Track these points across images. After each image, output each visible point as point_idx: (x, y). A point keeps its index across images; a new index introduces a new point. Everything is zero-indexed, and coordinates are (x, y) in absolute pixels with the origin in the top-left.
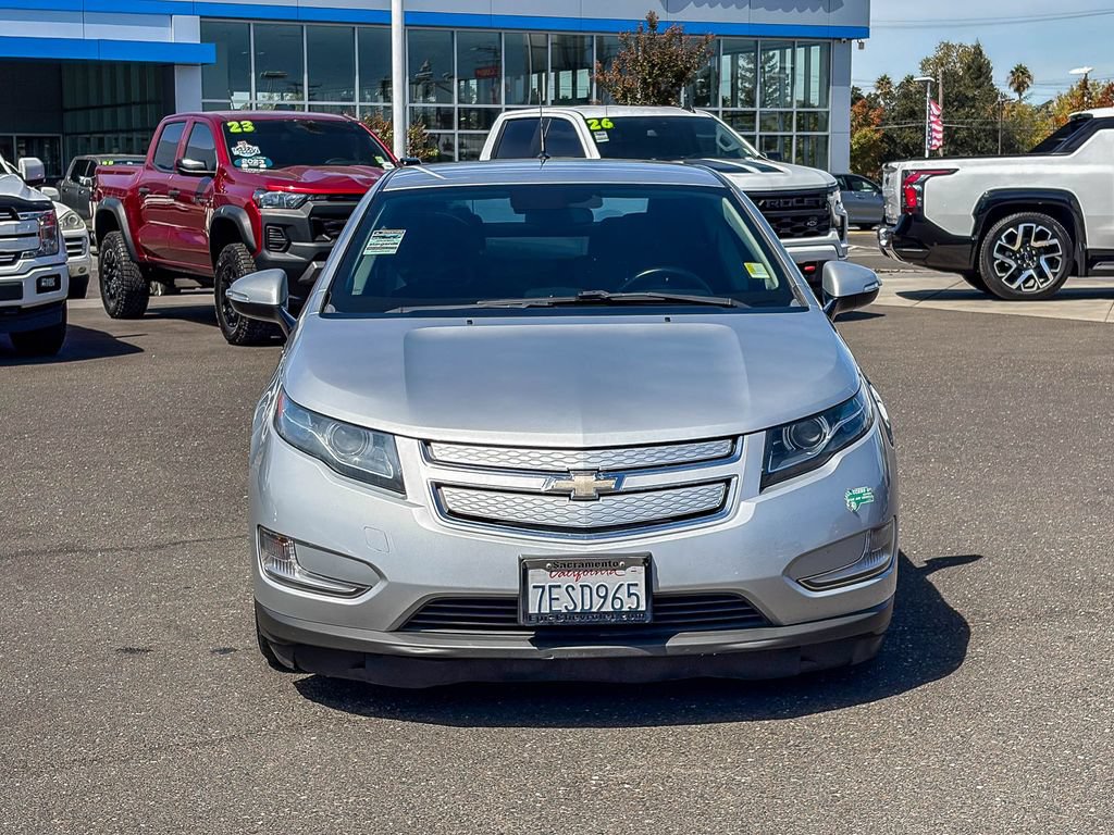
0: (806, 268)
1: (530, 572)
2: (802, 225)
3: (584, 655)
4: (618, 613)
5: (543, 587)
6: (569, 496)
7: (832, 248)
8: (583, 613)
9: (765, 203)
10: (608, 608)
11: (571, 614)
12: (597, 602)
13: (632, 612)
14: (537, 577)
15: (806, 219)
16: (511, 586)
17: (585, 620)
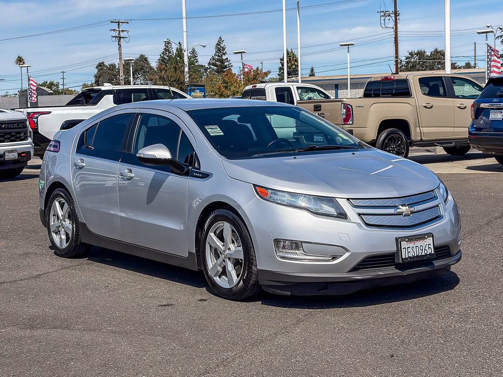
0: (22, 155)
1: (402, 243)
2: (18, 136)
3: (415, 272)
4: (426, 255)
5: (405, 248)
6: (402, 215)
7: (30, 146)
8: (418, 256)
9: (5, 126)
10: (423, 254)
11: (414, 256)
12: (421, 251)
13: (430, 254)
14: (404, 244)
15: (20, 133)
16: (394, 249)
17: (419, 259)
